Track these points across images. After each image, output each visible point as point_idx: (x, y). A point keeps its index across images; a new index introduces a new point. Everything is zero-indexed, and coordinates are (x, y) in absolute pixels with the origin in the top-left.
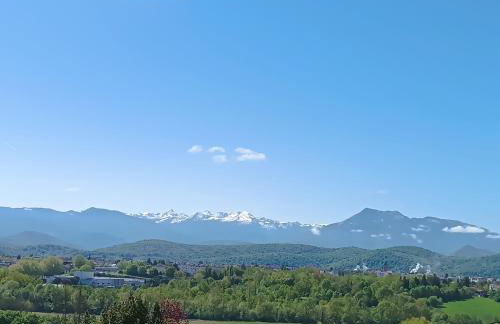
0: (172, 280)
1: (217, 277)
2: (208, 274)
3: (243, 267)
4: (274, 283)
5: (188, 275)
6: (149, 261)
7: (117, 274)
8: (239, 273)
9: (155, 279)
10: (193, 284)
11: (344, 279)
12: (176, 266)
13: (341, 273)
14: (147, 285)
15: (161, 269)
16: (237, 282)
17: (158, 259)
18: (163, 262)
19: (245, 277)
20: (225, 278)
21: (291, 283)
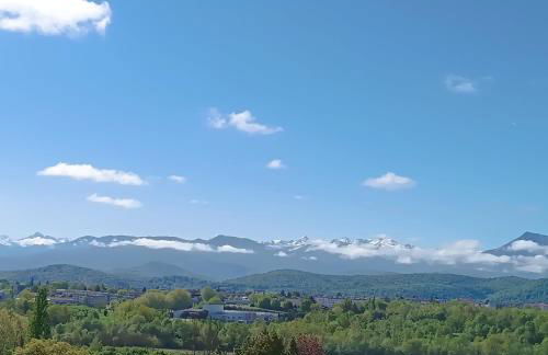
0: (308, 314)
1: (358, 311)
2: (347, 307)
3: (387, 300)
4: (422, 318)
5: (326, 308)
6: (283, 293)
7: (248, 307)
8: (383, 307)
9: (290, 313)
10: (332, 318)
11: (502, 313)
12: (312, 298)
13: (499, 307)
14: (281, 319)
15: (295, 302)
16: (380, 316)
17: (292, 290)
18: (298, 295)
19: (388, 310)
20: (367, 312)
21: (442, 317)
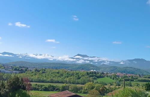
0: (26, 72)
1: (39, 71)
2: (36, 70)
3: (46, 69)
4: (54, 73)
5: (31, 70)
6: (20, 67)
7: (11, 70)
8: (44, 70)
9: (22, 71)
10: (32, 73)
12: (27, 68)
13: (71, 71)
14: (20, 73)
15: (24, 69)
16: (44, 72)
17: (23, 66)
18: (24, 67)
19: (46, 71)
20: (41, 71)
21: (58, 73)
